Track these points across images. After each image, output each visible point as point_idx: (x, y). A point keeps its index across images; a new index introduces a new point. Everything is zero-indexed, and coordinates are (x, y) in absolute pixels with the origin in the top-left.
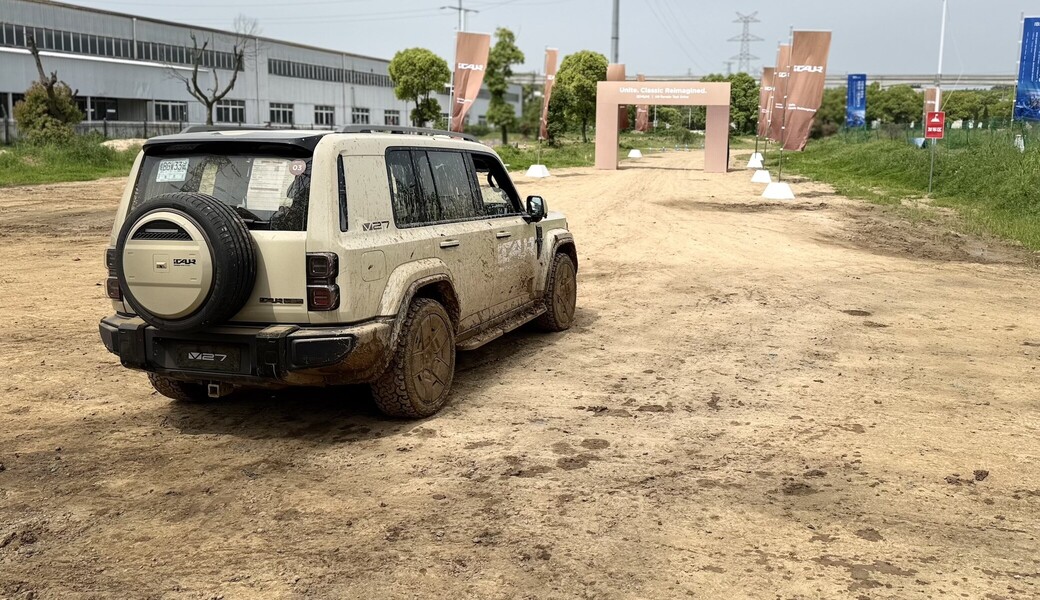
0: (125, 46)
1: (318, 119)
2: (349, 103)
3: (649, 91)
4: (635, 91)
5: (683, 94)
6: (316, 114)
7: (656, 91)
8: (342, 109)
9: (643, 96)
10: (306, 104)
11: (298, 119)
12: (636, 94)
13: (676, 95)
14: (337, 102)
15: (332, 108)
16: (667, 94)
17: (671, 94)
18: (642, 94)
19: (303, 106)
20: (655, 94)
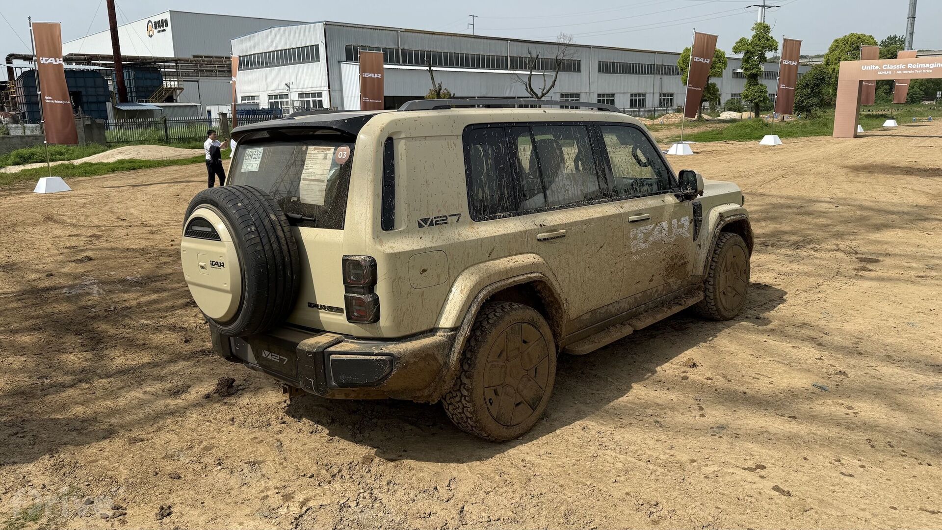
0: (502, 60)
1: (633, 104)
2: (657, 90)
3: (892, 67)
4: (877, 68)
5: (926, 69)
6: (631, 100)
7: (898, 67)
8: (652, 95)
9: (885, 73)
10: (624, 93)
11: (618, 104)
12: (878, 70)
13: (918, 69)
14: (649, 90)
15: (644, 95)
16: (910, 69)
17: (912, 69)
18: (883, 70)
19: (621, 95)
20: (897, 70)
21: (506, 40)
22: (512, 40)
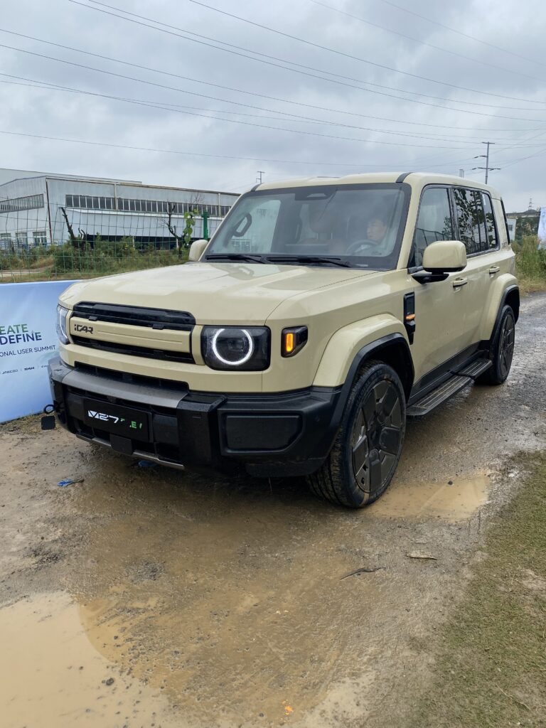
21: (217, 193)
22: (222, 193)
